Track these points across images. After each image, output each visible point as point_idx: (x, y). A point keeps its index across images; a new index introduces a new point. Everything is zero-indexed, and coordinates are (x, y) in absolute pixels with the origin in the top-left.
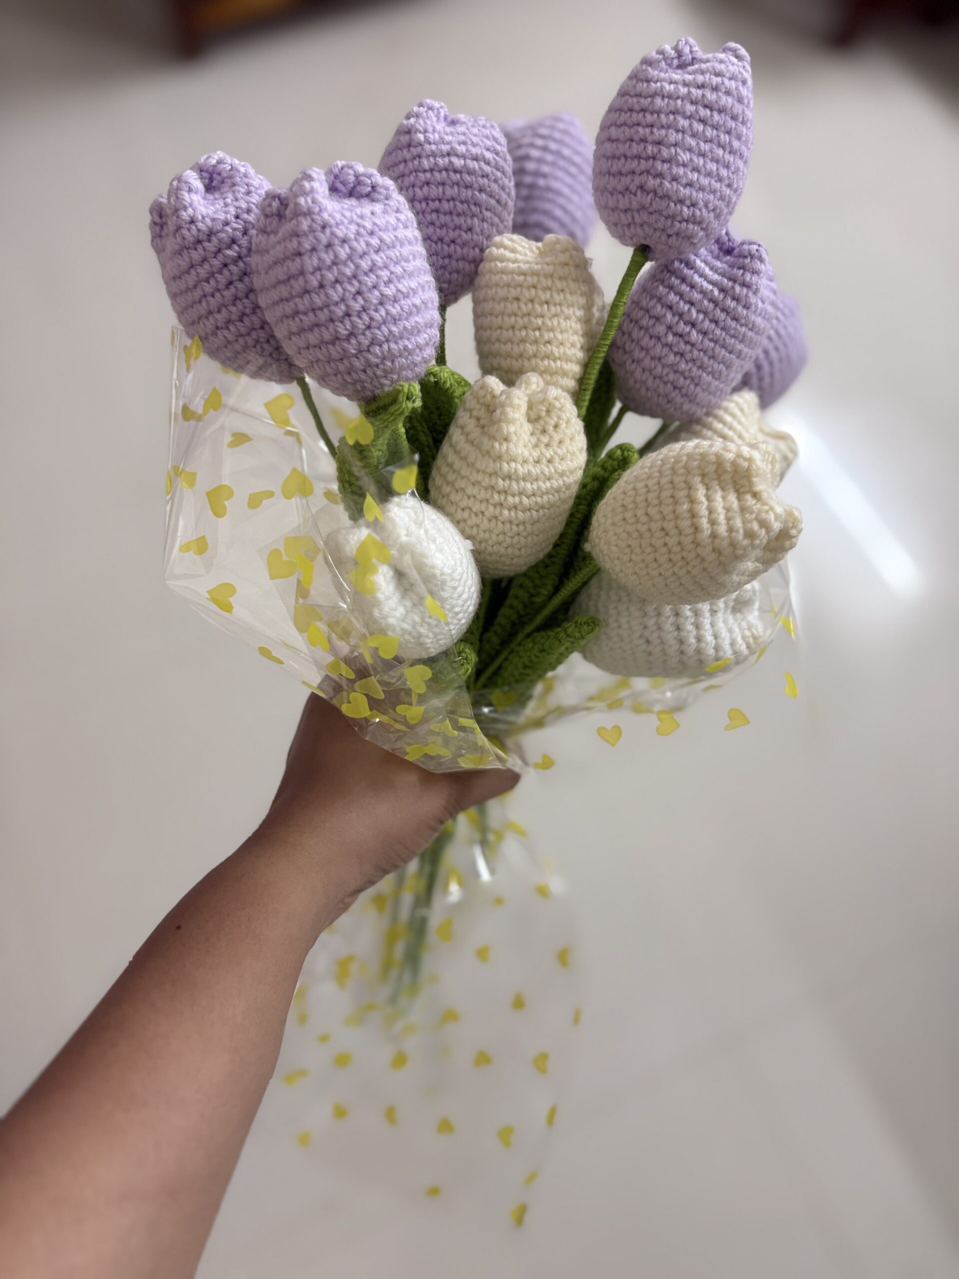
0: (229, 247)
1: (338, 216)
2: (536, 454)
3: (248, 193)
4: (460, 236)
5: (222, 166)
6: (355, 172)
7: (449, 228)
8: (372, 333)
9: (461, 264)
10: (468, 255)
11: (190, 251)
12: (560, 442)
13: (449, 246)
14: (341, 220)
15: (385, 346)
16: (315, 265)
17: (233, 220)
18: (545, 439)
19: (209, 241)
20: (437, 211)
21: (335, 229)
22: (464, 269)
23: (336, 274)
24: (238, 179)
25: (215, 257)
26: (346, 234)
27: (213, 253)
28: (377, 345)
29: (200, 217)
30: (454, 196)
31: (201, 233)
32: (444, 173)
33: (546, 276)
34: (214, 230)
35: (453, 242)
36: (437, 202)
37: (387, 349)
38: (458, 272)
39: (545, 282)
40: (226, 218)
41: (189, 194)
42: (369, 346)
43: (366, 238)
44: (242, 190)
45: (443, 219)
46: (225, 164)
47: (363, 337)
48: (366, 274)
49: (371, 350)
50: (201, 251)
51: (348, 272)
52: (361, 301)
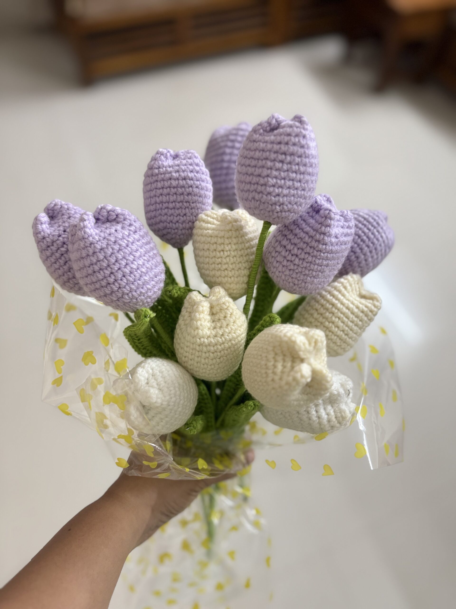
0: (62, 247)
1: (97, 238)
2: (214, 333)
3: (69, 218)
4: (180, 219)
5: (56, 207)
6: (107, 210)
7: (174, 216)
8: (122, 291)
9: (183, 231)
10: (186, 227)
11: (45, 251)
12: (227, 325)
13: (175, 224)
14: (99, 239)
15: (130, 295)
16: (89, 263)
17: (63, 233)
18: (219, 325)
19: (53, 245)
20: (167, 208)
21: (96, 245)
22: (185, 233)
23: (99, 266)
24: (65, 212)
25: (57, 252)
26: (102, 246)
27: (56, 250)
28: (126, 294)
29: (47, 236)
30: (175, 200)
31: (48, 243)
32: (168, 189)
33: (221, 238)
34: (54, 240)
35: (177, 222)
36: (167, 204)
37: (131, 295)
38: (183, 235)
39: (220, 241)
40: (59, 233)
41: (41, 225)
42: (122, 296)
43: (112, 246)
44: (66, 217)
45: (170, 212)
46: (58, 205)
47: (118, 293)
48: (114, 264)
49: (124, 297)
50: (50, 251)
51: (105, 265)
52: (113, 277)
